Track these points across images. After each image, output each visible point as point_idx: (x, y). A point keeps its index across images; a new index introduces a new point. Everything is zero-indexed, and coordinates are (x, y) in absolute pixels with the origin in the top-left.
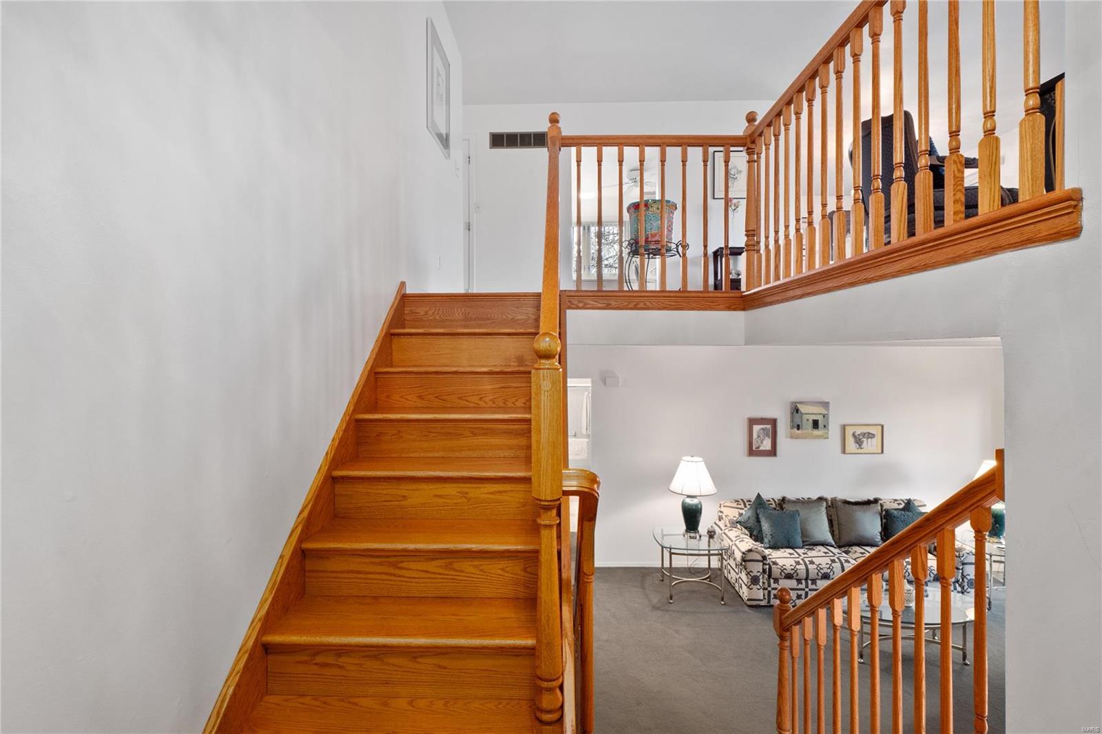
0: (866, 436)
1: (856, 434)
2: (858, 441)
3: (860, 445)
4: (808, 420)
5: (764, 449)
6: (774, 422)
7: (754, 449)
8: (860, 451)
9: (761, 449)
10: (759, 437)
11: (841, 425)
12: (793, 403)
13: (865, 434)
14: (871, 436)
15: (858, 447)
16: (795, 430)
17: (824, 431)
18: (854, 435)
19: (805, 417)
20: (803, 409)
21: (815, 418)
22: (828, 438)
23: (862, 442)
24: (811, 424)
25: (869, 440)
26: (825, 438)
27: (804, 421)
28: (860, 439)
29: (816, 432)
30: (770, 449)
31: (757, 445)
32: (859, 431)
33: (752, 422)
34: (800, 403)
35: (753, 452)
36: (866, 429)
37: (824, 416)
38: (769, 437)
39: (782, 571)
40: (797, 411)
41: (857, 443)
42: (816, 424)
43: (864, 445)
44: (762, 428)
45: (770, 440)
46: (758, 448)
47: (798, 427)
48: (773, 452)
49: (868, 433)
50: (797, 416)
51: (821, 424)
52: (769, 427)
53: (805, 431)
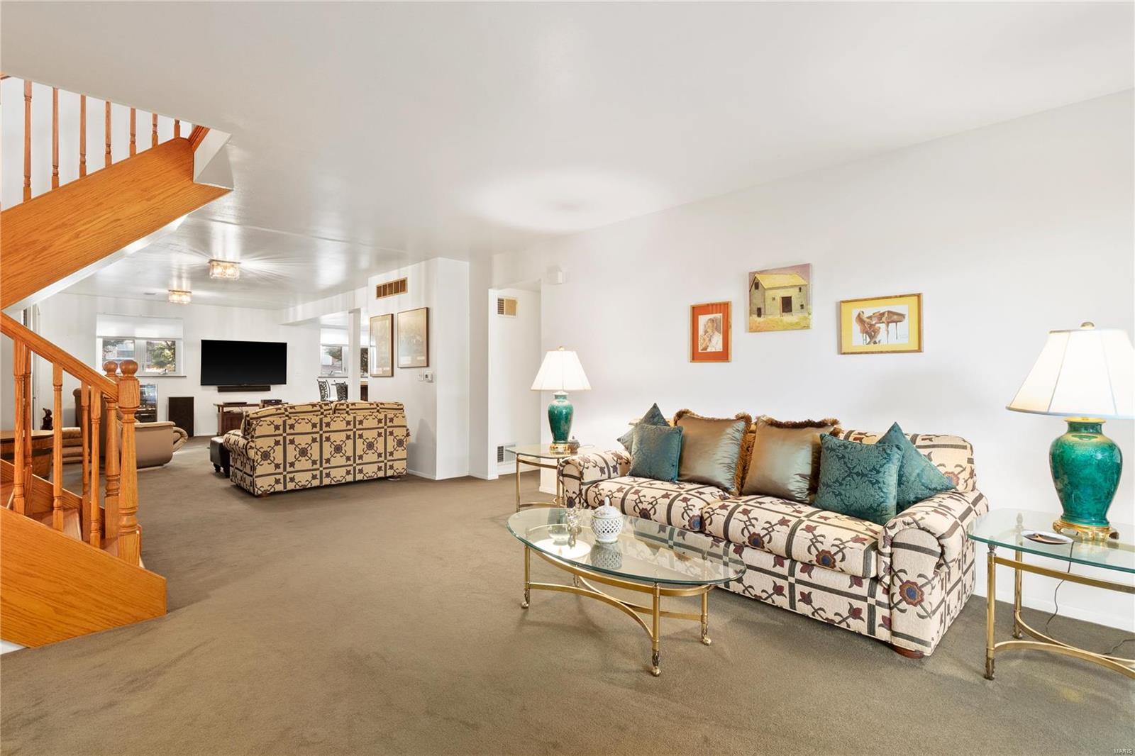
0: (884, 319)
1: (865, 317)
2: (870, 331)
3: (871, 337)
4: (774, 299)
5: (714, 350)
6: (724, 308)
7: (700, 351)
8: (872, 347)
9: (709, 350)
10: (706, 332)
11: (837, 303)
12: (750, 273)
13: (883, 314)
14: (895, 317)
15: (868, 340)
16: (755, 316)
17: (801, 315)
18: (860, 319)
19: (770, 294)
20: (765, 282)
21: (786, 294)
22: (807, 327)
23: (876, 332)
24: (779, 303)
25: (892, 325)
26: (804, 327)
27: (769, 301)
28: (871, 326)
29: (788, 318)
30: (722, 350)
31: (704, 346)
32: (869, 310)
33: (697, 311)
34: (761, 272)
35: (698, 355)
36: (883, 307)
37: (800, 289)
38: (720, 333)
39: (597, 495)
40: (756, 285)
41: (867, 333)
42: (787, 304)
43: (881, 336)
44: (710, 319)
45: (721, 337)
46: (705, 349)
47: (759, 312)
48: (723, 356)
49: (889, 312)
50: (757, 293)
51: (795, 304)
52: (719, 316)
53: (770, 317)
